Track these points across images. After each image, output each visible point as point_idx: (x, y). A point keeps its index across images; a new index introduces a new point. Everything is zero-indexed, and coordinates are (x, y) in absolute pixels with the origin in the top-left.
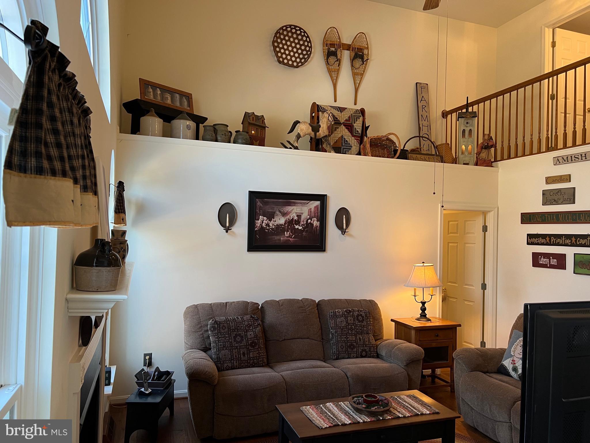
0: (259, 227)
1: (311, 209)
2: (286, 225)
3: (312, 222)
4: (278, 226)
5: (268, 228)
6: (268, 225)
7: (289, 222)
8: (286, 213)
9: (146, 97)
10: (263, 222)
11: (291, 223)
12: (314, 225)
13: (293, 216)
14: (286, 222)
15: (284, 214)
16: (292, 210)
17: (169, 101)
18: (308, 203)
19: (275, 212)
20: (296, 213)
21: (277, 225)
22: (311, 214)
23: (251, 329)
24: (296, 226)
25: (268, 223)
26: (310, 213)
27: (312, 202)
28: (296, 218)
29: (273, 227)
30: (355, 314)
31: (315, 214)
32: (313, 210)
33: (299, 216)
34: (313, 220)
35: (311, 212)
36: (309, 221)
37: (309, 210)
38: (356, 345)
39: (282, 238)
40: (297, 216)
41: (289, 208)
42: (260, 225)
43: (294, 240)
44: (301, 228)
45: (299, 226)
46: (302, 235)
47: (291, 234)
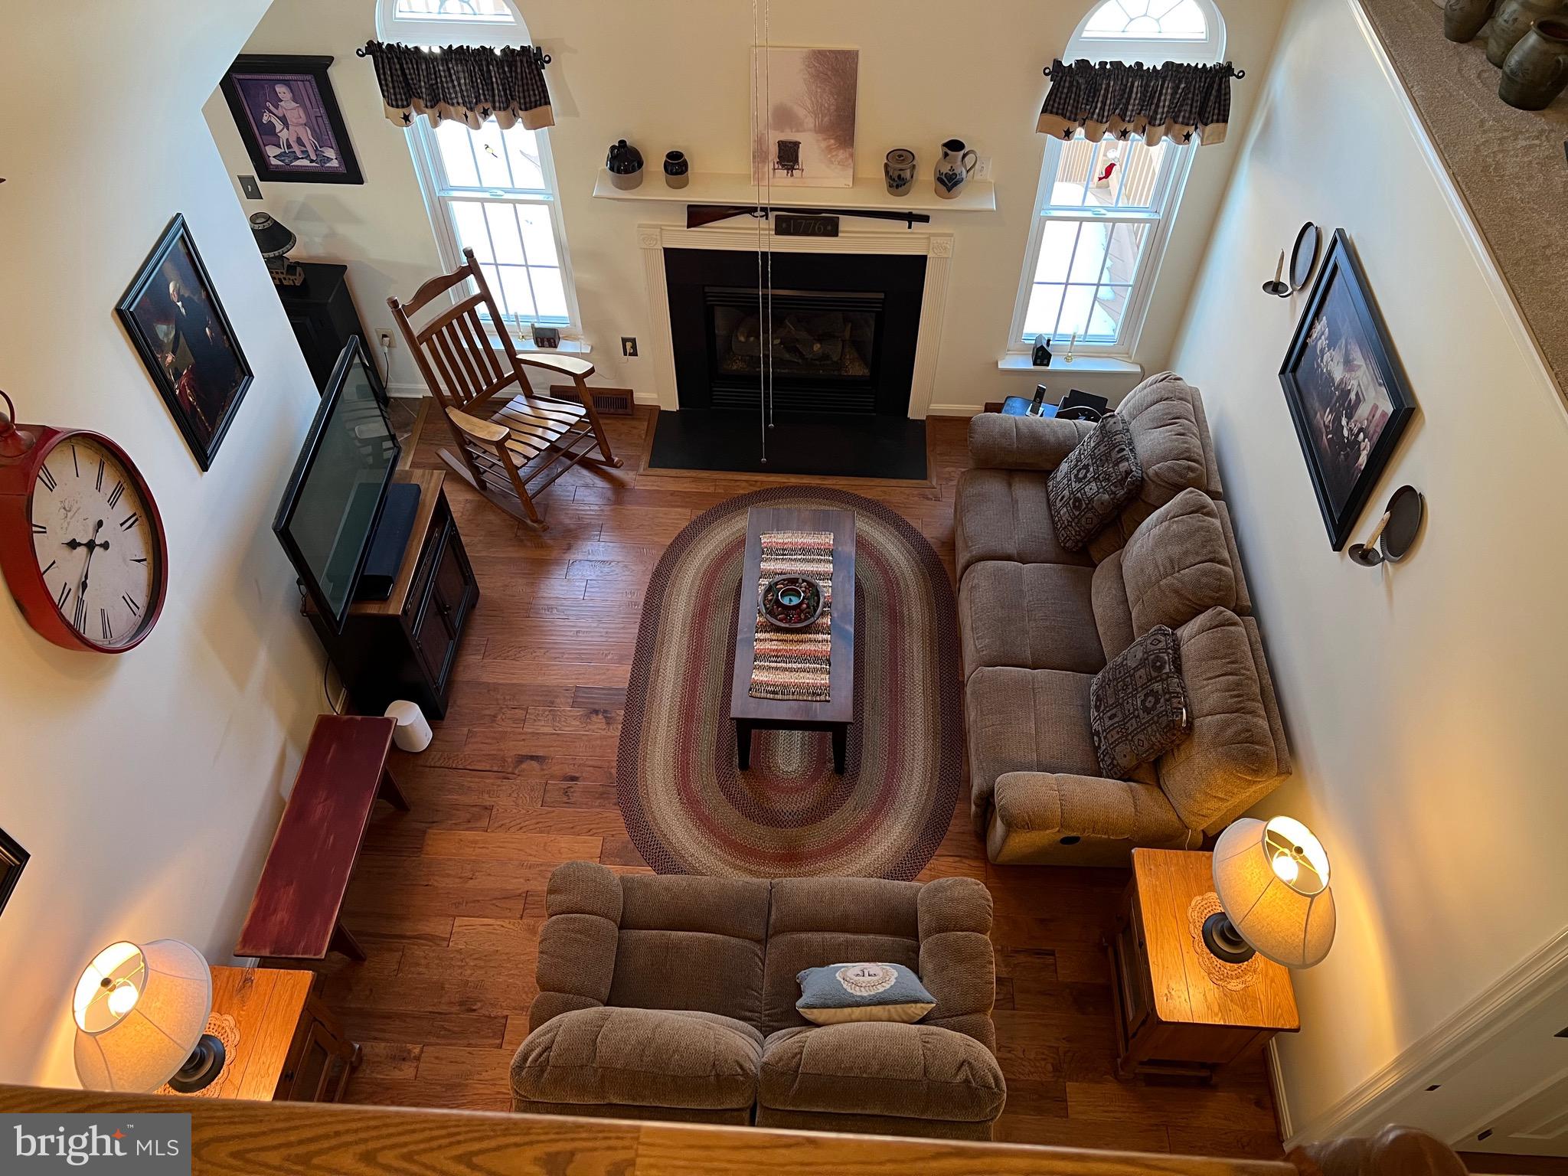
0: (1313, 341)
1: (1376, 408)
2: (1337, 393)
6: (1322, 352)
7: (1342, 391)
8: (1350, 362)
11: (1344, 394)
12: (1361, 459)
14: (1341, 383)
16: (1359, 367)
18: (1380, 385)
19: (1341, 336)
23: (1102, 485)
24: (1344, 416)
25: (1325, 348)
27: (1384, 391)
29: (1324, 371)
30: (1156, 684)
32: (1376, 415)
34: (1364, 443)
35: (1373, 416)
37: (1374, 404)
41: (1358, 356)
42: (1316, 337)
44: (1346, 433)
45: (1347, 425)
46: (1339, 454)
47: (1331, 425)
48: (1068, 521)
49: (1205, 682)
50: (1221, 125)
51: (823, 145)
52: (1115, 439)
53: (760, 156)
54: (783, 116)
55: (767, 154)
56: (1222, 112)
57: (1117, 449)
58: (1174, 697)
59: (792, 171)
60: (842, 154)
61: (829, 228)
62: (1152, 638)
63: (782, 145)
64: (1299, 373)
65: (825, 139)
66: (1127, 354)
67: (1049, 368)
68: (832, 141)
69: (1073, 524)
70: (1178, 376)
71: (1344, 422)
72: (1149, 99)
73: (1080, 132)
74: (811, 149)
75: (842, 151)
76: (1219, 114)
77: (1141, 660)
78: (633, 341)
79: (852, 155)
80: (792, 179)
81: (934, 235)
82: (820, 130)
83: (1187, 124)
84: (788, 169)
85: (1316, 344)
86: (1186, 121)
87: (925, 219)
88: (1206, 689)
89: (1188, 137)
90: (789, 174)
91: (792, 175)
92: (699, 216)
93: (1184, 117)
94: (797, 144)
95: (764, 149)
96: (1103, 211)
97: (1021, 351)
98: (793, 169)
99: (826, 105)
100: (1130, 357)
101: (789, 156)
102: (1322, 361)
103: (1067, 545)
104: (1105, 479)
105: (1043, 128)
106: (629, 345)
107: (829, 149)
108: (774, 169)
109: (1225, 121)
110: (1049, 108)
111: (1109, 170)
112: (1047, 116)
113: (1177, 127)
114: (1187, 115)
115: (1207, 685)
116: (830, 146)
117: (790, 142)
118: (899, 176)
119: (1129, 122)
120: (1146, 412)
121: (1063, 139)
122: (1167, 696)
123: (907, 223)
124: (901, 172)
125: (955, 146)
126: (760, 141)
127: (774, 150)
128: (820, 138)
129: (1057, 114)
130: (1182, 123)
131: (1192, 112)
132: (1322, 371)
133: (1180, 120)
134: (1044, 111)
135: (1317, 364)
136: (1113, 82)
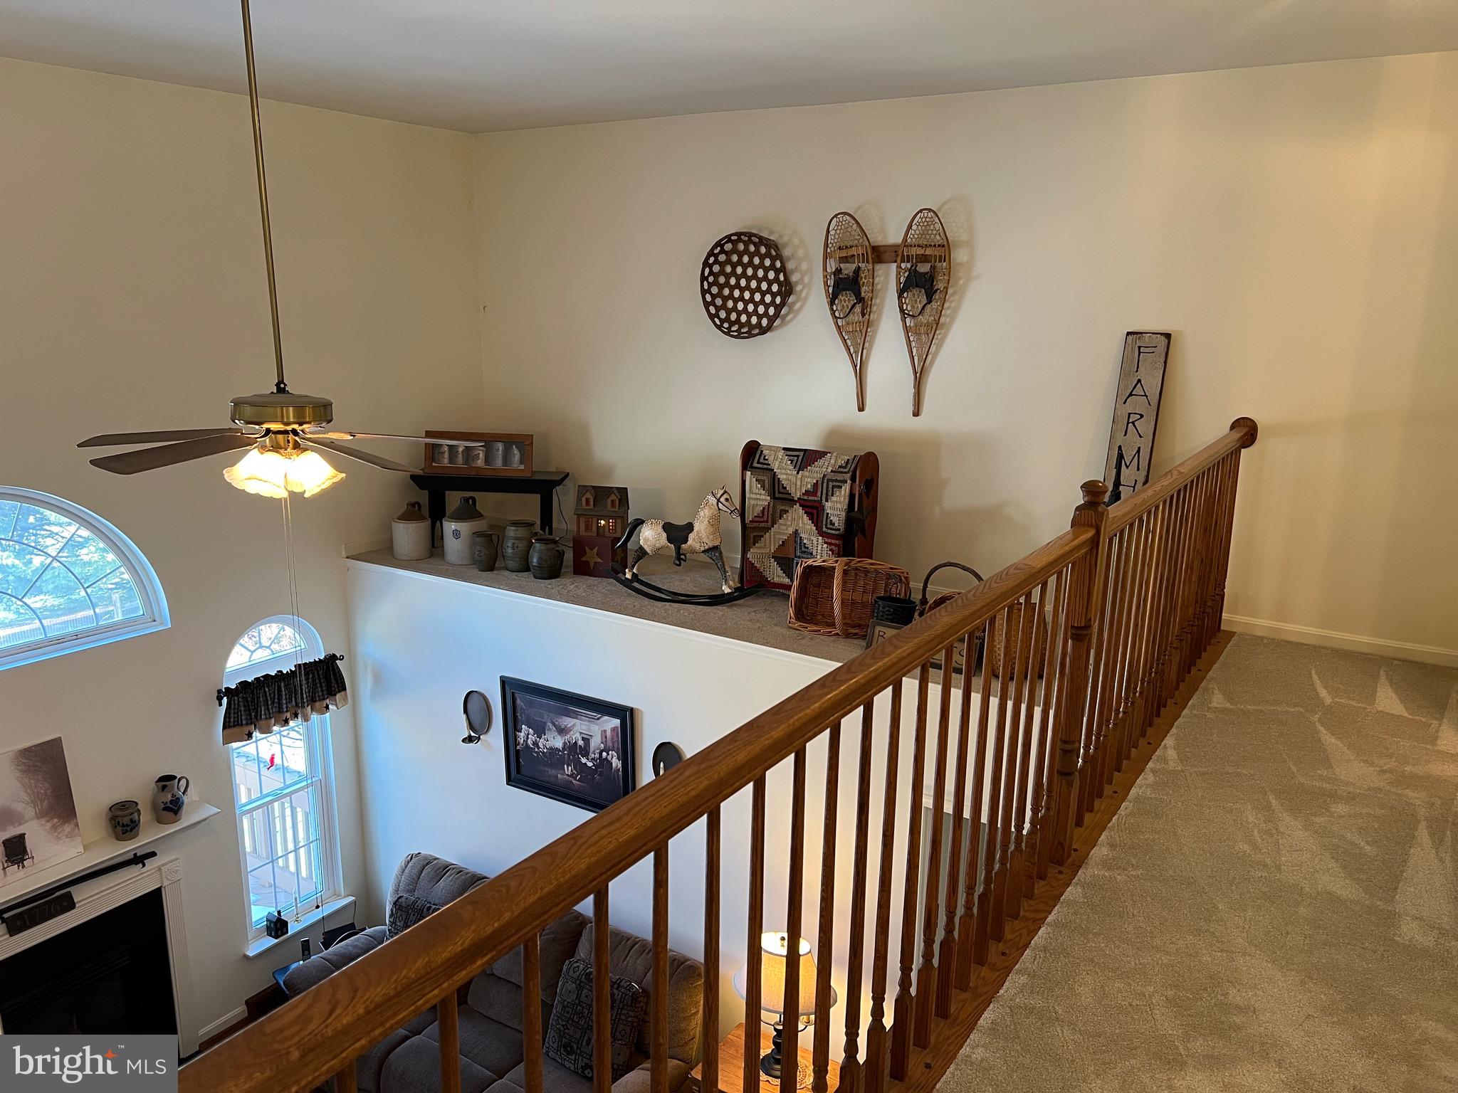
0: (522, 745)
1: (605, 731)
2: (566, 752)
3: (609, 758)
4: (553, 751)
5: (536, 750)
6: (535, 744)
7: (569, 747)
8: (563, 729)
9: (434, 464)
10: (528, 738)
11: (572, 748)
12: (614, 765)
13: (576, 737)
14: (564, 746)
15: (562, 731)
16: (574, 725)
17: (479, 461)
18: (598, 719)
19: (545, 723)
20: (581, 733)
21: (551, 748)
22: (606, 741)
24: (582, 758)
25: (536, 740)
26: (604, 739)
27: (606, 718)
28: (581, 743)
29: (545, 751)
31: (613, 743)
32: (609, 734)
33: (586, 741)
34: (610, 755)
35: (606, 737)
36: (604, 754)
37: (602, 731)
39: (559, 776)
40: (583, 739)
41: (567, 722)
42: (524, 740)
43: (579, 784)
44: (590, 764)
45: (588, 759)
46: (594, 778)
47: (574, 771)
49: (625, 963)
50: (343, 693)
51: (48, 826)
52: (417, 906)
56: (340, 685)
57: (425, 910)
58: (620, 982)
59: (23, 863)
60: (67, 828)
61: (64, 905)
62: (571, 970)
63: (7, 843)
64: (523, 771)
65: (48, 821)
66: (335, 895)
67: (289, 934)
68: (55, 820)
70: (417, 852)
71: (584, 760)
72: (292, 692)
73: (256, 734)
74: (36, 835)
75: (66, 826)
76: (338, 687)
77: (577, 988)
79: (77, 825)
80: (24, 870)
81: (163, 865)
82: (42, 815)
83: (324, 699)
84: (18, 863)
85: (527, 744)
86: (321, 698)
87: (153, 854)
88: (630, 964)
89: (327, 707)
90: (20, 867)
91: (24, 867)
93: (319, 696)
94: (22, 836)
96: (279, 792)
97: (258, 937)
98: (23, 860)
99: (42, 791)
100: (339, 895)
101: (16, 850)
102: (539, 748)
105: (227, 740)
107: (54, 828)
108: (5, 868)
109: (344, 689)
110: (227, 724)
111: (272, 760)
112: (228, 731)
113: (317, 704)
114: (320, 694)
115: (628, 962)
116: (54, 826)
117: (15, 837)
118: (131, 819)
119: (287, 711)
120: (420, 880)
121: (248, 740)
122: (616, 986)
123: (141, 865)
124: (131, 817)
125: (166, 781)
128: (44, 822)
129: (234, 726)
130: (320, 700)
131: (322, 691)
132: (543, 753)
133: (317, 699)
134: (224, 728)
135: (536, 752)
136: (267, 689)
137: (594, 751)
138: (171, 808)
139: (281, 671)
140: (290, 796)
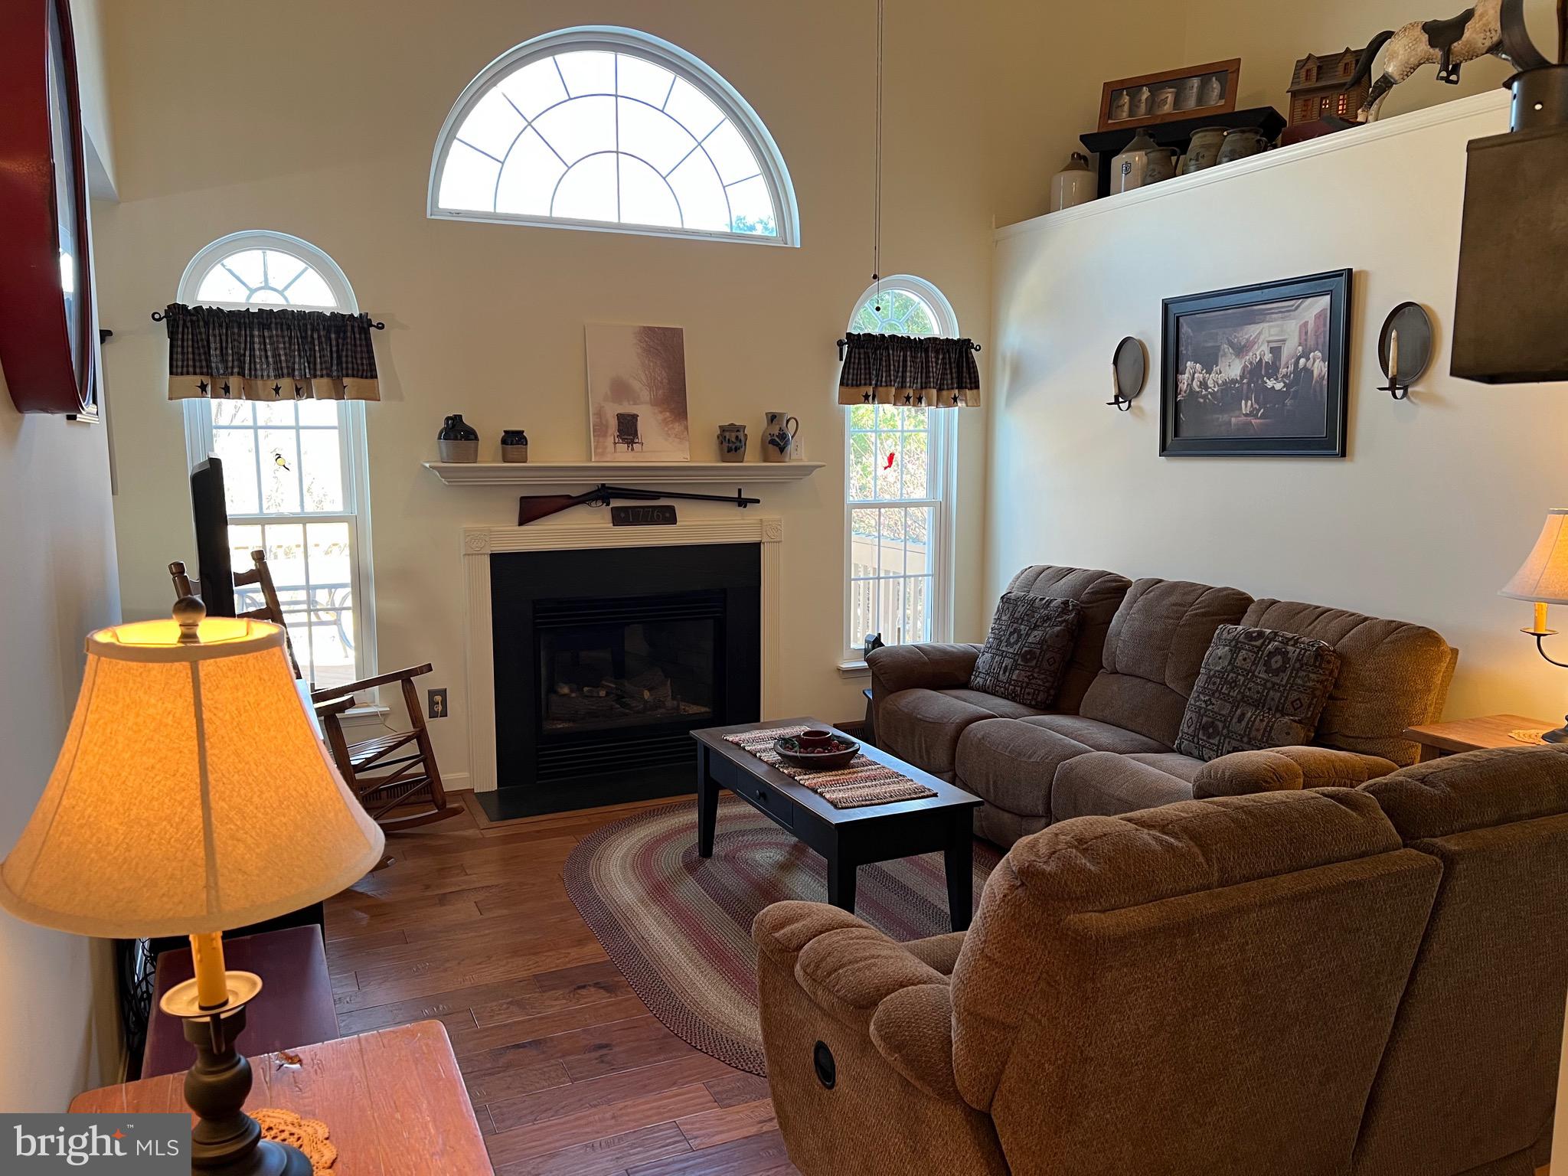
0: (1185, 392)
1: (1306, 324)
2: (1245, 381)
3: (1309, 365)
4: (1228, 385)
5: (1204, 392)
6: (1204, 384)
7: (1250, 373)
8: (1245, 346)
9: (1110, 122)
10: (1193, 379)
11: (1256, 372)
12: (1316, 373)
13: (1262, 352)
14: (1244, 370)
15: (1240, 350)
16: (1260, 333)
17: (1167, 106)
18: (1299, 306)
19: (1218, 348)
20: (1269, 342)
21: (1225, 383)
22: (1306, 340)
24: (1268, 381)
25: (1204, 378)
26: (1303, 337)
27: (1308, 301)
28: (1268, 357)
29: (1216, 389)
31: (1317, 337)
32: (1311, 326)
33: (1276, 351)
34: (1312, 360)
35: (1306, 333)
36: (1302, 361)
37: (1300, 326)
38: (1223, 729)
39: (1233, 420)
40: (1272, 350)
41: (1251, 331)
42: (1188, 385)
43: (1261, 424)
44: (1279, 386)
45: (1277, 379)
46: (1284, 405)
47: (1255, 406)
48: (1028, 677)
50: (975, 391)
51: (660, 417)
53: (600, 430)
54: (620, 389)
55: (607, 427)
56: (973, 380)
58: (1299, 638)
59: (632, 445)
60: (678, 427)
61: (668, 515)
63: (621, 417)
64: (1184, 430)
65: (661, 412)
68: (668, 414)
69: (1035, 675)
70: (1035, 565)
71: (1270, 383)
72: (919, 368)
74: (649, 422)
75: (677, 424)
76: (971, 382)
77: (1231, 651)
78: (443, 693)
79: (686, 428)
80: (633, 454)
81: (765, 520)
82: (655, 403)
83: (953, 388)
84: (628, 443)
85: (1191, 387)
86: (950, 386)
87: (756, 501)
89: (955, 401)
90: (630, 449)
91: (633, 449)
92: (532, 510)
93: (947, 385)
94: (635, 417)
95: (604, 423)
97: (854, 659)
98: (633, 442)
99: (659, 379)
101: (628, 429)
102: (1207, 388)
103: (1039, 699)
104: (1045, 621)
105: (845, 400)
106: (438, 698)
107: (665, 422)
108: (615, 443)
109: (977, 387)
110: (845, 381)
111: (891, 458)
112: (845, 388)
113: (945, 393)
114: (949, 382)
116: (665, 419)
117: (629, 415)
119: (910, 387)
120: (1038, 581)
121: (864, 403)
123: (744, 508)
124: (738, 433)
125: (776, 417)
126: (599, 414)
127: (613, 423)
128: (656, 411)
129: (853, 383)
130: (948, 389)
131: (952, 379)
132: (1213, 394)
133: (946, 387)
134: (842, 384)
135: (1202, 397)
136: (891, 352)
137: (1287, 363)
138: (777, 443)
139: (909, 337)
140: (906, 508)
